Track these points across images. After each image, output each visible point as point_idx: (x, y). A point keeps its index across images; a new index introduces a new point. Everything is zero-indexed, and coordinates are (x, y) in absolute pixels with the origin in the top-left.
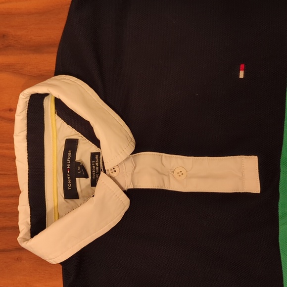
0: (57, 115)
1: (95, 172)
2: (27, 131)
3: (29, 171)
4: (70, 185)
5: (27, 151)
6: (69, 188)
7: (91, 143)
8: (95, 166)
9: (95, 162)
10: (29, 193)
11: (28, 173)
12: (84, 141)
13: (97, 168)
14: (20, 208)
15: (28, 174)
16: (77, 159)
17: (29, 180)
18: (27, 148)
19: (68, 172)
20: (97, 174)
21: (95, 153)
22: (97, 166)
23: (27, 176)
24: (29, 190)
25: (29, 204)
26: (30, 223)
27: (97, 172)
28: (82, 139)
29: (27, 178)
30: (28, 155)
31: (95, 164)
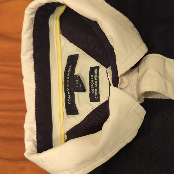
0: (61, 35)
1: (94, 86)
2: (34, 50)
3: (36, 89)
4: (69, 100)
5: (34, 70)
6: (69, 103)
7: (91, 57)
8: (94, 79)
9: (94, 76)
10: (36, 110)
11: (35, 90)
12: (84, 56)
13: (96, 82)
14: (26, 126)
15: (36, 92)
16: (76, 73)
17: (36, 97)
18: (33, 67)
19: (68, 86)
20: (96, 88)
21: (94, 67)
22: (96, 79)
23: (35, 93)
24: (36, 107)
25: (35, 122)
26: (36, 140)
27: (96, 86)
28: (83, 54)
29: (35, 96)
30: (35, 74)
31: (94, 78)
